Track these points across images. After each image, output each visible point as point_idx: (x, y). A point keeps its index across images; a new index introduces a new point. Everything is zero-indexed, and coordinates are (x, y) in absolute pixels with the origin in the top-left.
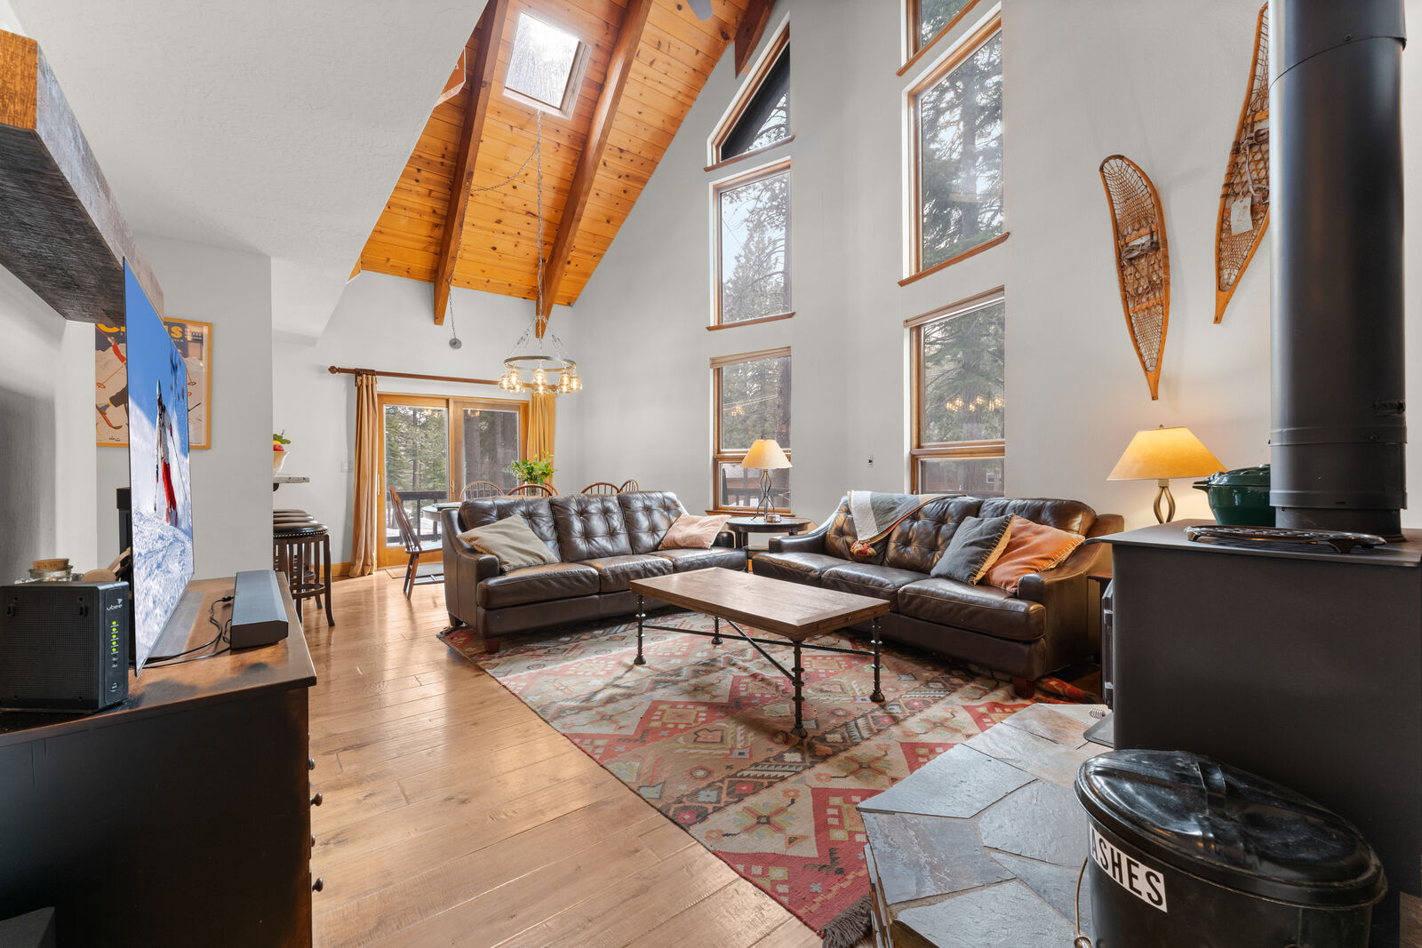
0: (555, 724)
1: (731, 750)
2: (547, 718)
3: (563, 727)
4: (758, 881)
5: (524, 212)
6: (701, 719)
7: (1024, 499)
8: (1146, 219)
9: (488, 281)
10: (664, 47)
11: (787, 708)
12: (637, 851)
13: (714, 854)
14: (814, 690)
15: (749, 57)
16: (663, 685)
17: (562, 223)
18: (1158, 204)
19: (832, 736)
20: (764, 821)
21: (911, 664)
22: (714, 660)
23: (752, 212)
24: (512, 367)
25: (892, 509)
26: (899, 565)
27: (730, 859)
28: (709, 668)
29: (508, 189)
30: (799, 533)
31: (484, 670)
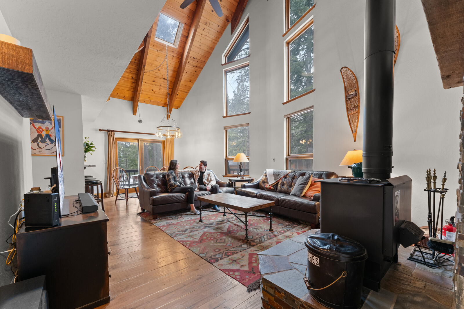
0: (175, 238)
1: (227, 244)
2: (172, 237)
3: (177, 239)
4: (231, 276)
5: (162, 78)
6: (218, 236)
7: (318, 171)
8: (354, 86)
9: (151, 101)
10: (208, 24)
11: (244, 233)
12: (198, 269)
13: (220, 270)
14: (253, 228)
15: (236, 28)
16: (207, 227)
17: (175, 82)
18: (357, 82)
19: (256, 240)
20: (234, 261)
21: (282, 221)
22: (223, 220)
23: (238, 77)
24: (159, 129)
25: (279, 175)
26: (281, 192)
27: (224, 271)
28: (222, 223)
29: (157, 71)
30: (251, 182)
31: (153, 224)
